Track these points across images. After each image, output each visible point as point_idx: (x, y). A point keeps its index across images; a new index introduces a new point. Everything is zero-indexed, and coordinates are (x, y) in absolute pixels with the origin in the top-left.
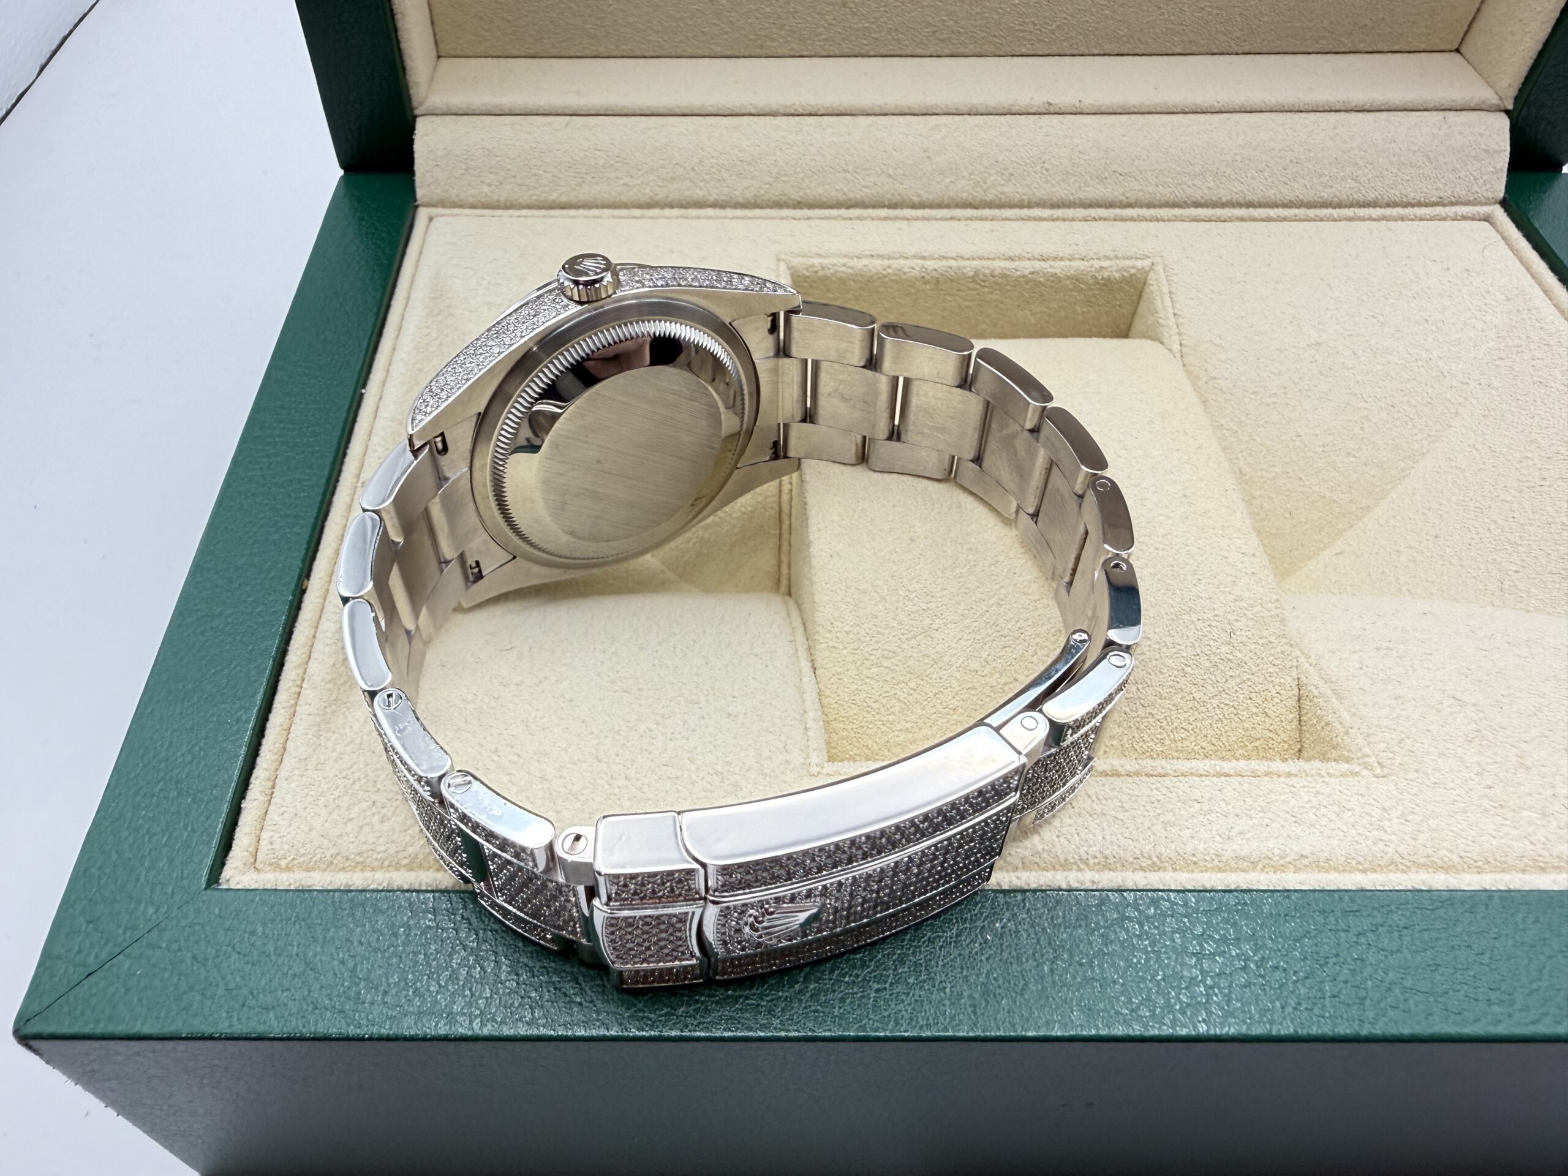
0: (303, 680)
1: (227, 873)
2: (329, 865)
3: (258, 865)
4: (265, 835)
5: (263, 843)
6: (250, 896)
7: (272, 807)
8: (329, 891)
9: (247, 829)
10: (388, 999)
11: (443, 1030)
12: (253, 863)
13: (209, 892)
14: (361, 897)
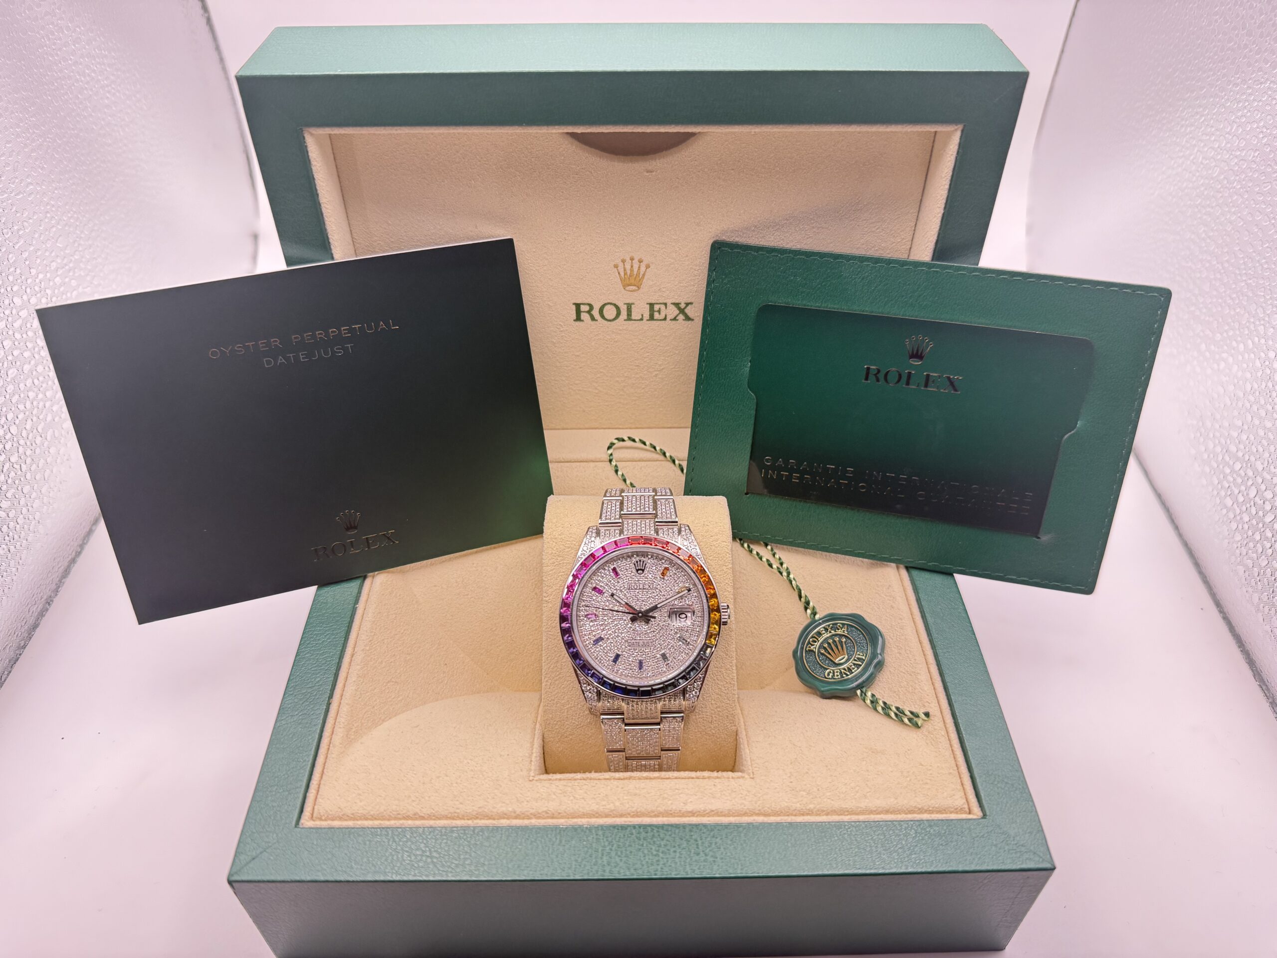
0: (330, 743)
1: (302, 821)
2: (340, 819)
3: (314, 818)
4: (316, 807)
5: (316, 810)
6: (312, 830)
7: (319, 796)
8: (340, 828)
9: (309, 805)
10: (363, 868)
11: (382, 878)
12: (312, 818)
13: (296, 829)
14: (353, 830)
